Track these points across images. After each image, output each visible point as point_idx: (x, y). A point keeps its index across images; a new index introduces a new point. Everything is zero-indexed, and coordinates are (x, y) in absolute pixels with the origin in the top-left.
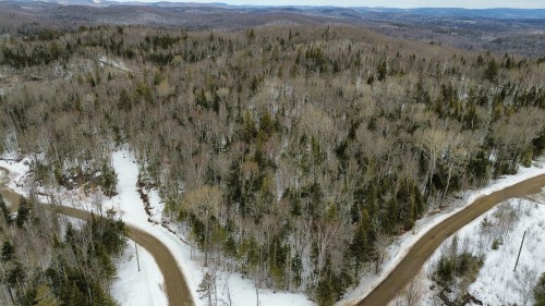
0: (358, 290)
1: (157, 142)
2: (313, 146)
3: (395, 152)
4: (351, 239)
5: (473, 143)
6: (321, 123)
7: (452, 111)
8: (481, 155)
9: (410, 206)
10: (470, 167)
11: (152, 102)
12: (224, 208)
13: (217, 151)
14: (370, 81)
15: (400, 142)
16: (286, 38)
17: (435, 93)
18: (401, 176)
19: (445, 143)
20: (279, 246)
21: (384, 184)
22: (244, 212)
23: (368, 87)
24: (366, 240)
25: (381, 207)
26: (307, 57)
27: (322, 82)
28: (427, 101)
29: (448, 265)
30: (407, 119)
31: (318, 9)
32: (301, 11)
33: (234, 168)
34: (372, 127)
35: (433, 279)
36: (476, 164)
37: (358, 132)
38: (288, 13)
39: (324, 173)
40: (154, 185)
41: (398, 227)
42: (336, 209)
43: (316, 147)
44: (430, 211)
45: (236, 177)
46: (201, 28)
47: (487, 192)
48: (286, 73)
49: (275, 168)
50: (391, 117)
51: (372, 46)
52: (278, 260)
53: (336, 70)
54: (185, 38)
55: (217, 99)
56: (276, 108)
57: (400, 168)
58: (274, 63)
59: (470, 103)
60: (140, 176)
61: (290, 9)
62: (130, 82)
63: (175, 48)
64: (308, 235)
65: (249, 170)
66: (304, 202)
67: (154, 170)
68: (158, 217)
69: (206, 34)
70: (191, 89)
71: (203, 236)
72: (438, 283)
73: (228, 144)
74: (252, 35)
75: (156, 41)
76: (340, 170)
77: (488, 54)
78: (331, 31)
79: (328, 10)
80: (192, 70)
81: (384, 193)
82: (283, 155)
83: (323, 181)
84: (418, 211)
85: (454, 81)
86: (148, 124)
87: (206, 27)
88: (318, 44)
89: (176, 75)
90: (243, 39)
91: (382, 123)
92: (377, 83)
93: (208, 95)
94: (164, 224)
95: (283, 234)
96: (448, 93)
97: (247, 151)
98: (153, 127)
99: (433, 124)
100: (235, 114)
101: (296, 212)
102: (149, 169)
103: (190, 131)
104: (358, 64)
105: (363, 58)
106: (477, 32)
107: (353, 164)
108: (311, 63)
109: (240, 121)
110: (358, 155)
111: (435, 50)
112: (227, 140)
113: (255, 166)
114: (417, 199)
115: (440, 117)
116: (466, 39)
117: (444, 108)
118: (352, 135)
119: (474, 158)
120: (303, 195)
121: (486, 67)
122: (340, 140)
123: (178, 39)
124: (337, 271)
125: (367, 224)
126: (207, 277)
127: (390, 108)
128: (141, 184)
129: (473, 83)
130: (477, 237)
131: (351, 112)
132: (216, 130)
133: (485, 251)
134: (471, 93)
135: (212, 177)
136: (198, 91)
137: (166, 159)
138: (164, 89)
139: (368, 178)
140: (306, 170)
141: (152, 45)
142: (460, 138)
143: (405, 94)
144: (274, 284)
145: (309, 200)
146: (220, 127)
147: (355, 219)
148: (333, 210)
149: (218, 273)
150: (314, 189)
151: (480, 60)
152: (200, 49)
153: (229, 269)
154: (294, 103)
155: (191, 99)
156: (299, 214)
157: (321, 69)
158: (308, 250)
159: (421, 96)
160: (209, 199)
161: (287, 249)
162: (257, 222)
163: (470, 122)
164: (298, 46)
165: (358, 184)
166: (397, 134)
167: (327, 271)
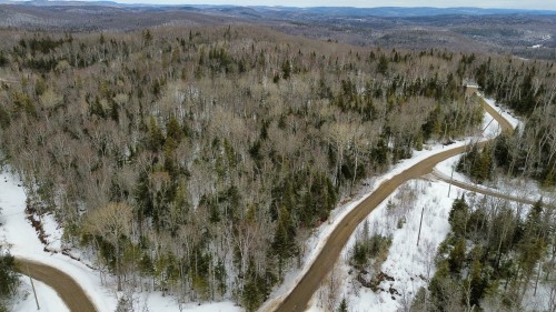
0: (283, 286)
1: (46, 159)
2: (227, 149)
3: (306, 148)
4: (272, 238)
5: (374, 133)
6: (232, 124)
7: (353, 104)
8: (381, 144)
9: (324, 197)
10: (372, 155)
11: (35, 115)
12: (136, 224)
13: (121, 164)
14: (276, 80)
15: (309, 137)
16: (187, 39)
17: (336, 89)
18: (312, 170)
19: (349, 134)
20: (199, 256)
21: (299, 180)
22: (159, 226)
23: (275, 85)
24: (286, 237)
25: (298, 202)
26: (210, 58)
27: (228, 83)
28: (330, 96)
29: (362, 249)
30: (314, 115)
31: (217, 8)
32: (199, 10)
33: (142, 180)
34: (282, 125)
35: (350, 264)
36: (378, 152)
37: (270, 131)
38: (185, 12)
39: (240, 175)
40: (48, 209)
41: (315, 219)
42: (255, 210)
43: (229, 150)
44: (342, 200)
45: (146, 189)
46: (89, 29)
47: (388, 176)
48: (190, 74)
49: (188, 175)
50: (299, 114)
51: (274, 45)
52: (200, 271)
53: (242, 70)
54: (70, 41)
55: (115, 107)
56: (182, 112)
57: (312, 162)
58: (176, 65)
59: (368, 96)
60: (28, 201)
61: (188, 8)
62: (4, 93)
63: (59, 52)
64: (229, 240)
65: (159, 181)
66: (222, 207)
67: (46, 192)
68: (57, 245)
69: (94, 36)
70: (83, 97)
71: (114, 259)
72: (356, 267)
73: (132, 155)
74: (148, 36)
75: (34, 45)
76: (255, 170)
77: (379, 50)
78: (232, 30)
79: (227, 9)
80: (83, 76)
81: (299, 188)
82: (196, 161)
83: (240, 184)
84: (332, 202)
85: (352, 75)
86: (33, 140)
87: (95, 28)
88: (221, 44)
89: (62, 82)
90: (139, 41)
91: (291, 121)
92: (282, 81)
93: (104, 104)
94: (65, 252)
95: (202, 244)
96: (348, 88)
97: (156, 160)
98: (39, 144)
99: (337, 118)
100: (137, 121)
101: (215, 219)
102: (39, 192)
103: (86, 144)
104: (263, 63)
105: (267, 57)
106: (368, 29)
107: (267, 163)
108: (215, 63)
109: (144, 128)
110: (272, 154)
111: (333, 47)
112: (131, 150)
113: (166, 176)
114: (330, 191)
115: (343, 111)
116: (358, 36)
117: (345, 102)
118: (264, 135)
119: (376, 147)
120: (221, 200)
121: (378, 62)
122: (253, 140)
123: (61, 42)
124: (261, 271)
125: (286, 221)
126: (123, 302)
127: (297, 105)
128: (30, 210)
129: (369, 77)
130: (384, 219)
131: (261, 112)
132: (118, 141)
133: (393, 231)
134: (368, 86)
135: (117, 193)
136: (92, 100)
137: (60, 178)
138: (50, 99)
139: (283, 175)
140: (222, 174)
141: (29, 50)
142: (362, 129)
143: (309, 91)
144: (198, 296)
145: (227, 204)
146: (121, 137)
147: (275, 217)
148: (252, 211)
149: (134, 296)
150: (232, 192)
151: (372, 56)
152: (89, 52)
153: (147, 288)
154: (202, 107)
155: (84, 108)
156: (218, 220)
157: (227, 70)
158: (230, 256)
159: (325, 93)
160: (119, 217)
161: (209, 258)
162: (173, 235)
163: (369, 114)
164: (201, 46)
165: (274, 183)
166: (306, 130)
167: (252, 273)
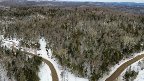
0: (102, 79)
1: (51, 37)
2: (92, 39)
3: (114, 42)
4: (101, 65)
5: (137, 40)
6: (94, 33)
7: (131, 31)
8: (139, 44)
9: (118, 57)
10: (135, 47)
11: (50, 26)
12: (67, 55)
13: (66, 40)
14: (108, 22)
15: (116, 39)
16: (85, 10)
17: (126, 26)
18: (115, 48)
19: (128, 40)
20: (81, 66)
21: (111, 51)
22: (73, 56)
23: (107, 24)
24: (105, 66)
25: (110, 57)
26: (91, 15)
27: (95, 22)
28: (124, 28)
29: (128, 74)
30: (118, 33)
31: (94, 3)
32: (90, 3)
33: (70, 44)
34: (108, 35)
35: (124, 77)
36: (137, 46)
37: (104, 36)
38: (86, 3)
39: (94, 47)
40: (50, 48)
41: (114, 62)
43: (92, 40)
44: (123, 58)
45: (71, 47)
46: (63, 7)
47: (140, 54)
48: (85, 19)
49: (81, 45)
50: (114, 32)
51: (109, 13)
52: (81, 69)
53: (99, 19)
54: (59, 10)
55: (67, 26)
56: (82, 29)
57: (116, 46)
58: (82, 17)
59: (136, 29)
60: (46, 45)
61: (87, 2)
62: (45, 21)
63: (56, 12)
64: (89, 63)
65: (74, 45)
66: (88, 54)
67: (50, 44)
68: (50, 56)
69: (64, 9)
70: (60, 23)
71: (62, 62)
72: (125, 79)
73: (69, 38)
74: (76, 9)
75: (52, 10)
76: (99, 46)
77: (142, 15)
78: (98, 8)
79: (97, 3)
80: (61, 18)
81: (111, 53)
82: (83, 42)
83: (94, 49)
84: (120, 58)
85: (132, 23)
86: (49, 32)
87: (64, 7)
88: (94, 12)
89: (56, 20)
90: (74, 10)
91: (111, 34)
92: (110, 23)
93: (64, 25)
94: (52, 58)
95: (82, 63)
96: (130, 26)
97: (74, 40)
98: (50, 33)
99: (125, 34)
100: (71, 30)
101: (86, 57)
102: (49, 44)
103: (59, 34)
104: (105, 17)
105: (106, 16)
106: (139, 9)
107: (102, 45)
108: (92, 17)
109: (72, 32)
110: (104, 42)
111: (127, 14)
112: (69, 37)
113: (76, 44)
114: (120, 55)
115: (128, 33)
116: (136, 11)
117: (129, 30)
118: (102, 37)
119: (137, 45)
120: (88, 52)
121: (141, 19)
122: (99, 38)
123: (57, 10)
124: (97, 73)
125: (106, 61)
126: (62, 73)
127: (113, 30)
128: (46, 47)
129: (137, 23)
130: (137, 67)
131: (102, 30)
132: (66, 34)
133: (139, 71)
134: (137, 26)
135: (64, 47)
136: (62, 24)
137: (53, 41)
138: (53, 23)
139: (106, 48)
140: (89, 46)
141: (50, 12)
142: (133, 39)
143: (118, 26)
144: (80, 76)
145: (90, 54)
147: (102, 60)
148: (96, 57)
149: (65, 72)
150: (91, 51)
151: (139, 17)
152: (63, 13)
153: (68, 71)
154: (87, 28)
155: (60, 26)
156: (87, 57)
157: (95, 19)
158: (89, 67)
159: (122, 27)
160: (64, 52)
161: (83, 67)
162: (76, 59)
163: (136, 34)
164: (89, 12)
165: (103, 50)
166: (115, 37)
167: (94, 73)
